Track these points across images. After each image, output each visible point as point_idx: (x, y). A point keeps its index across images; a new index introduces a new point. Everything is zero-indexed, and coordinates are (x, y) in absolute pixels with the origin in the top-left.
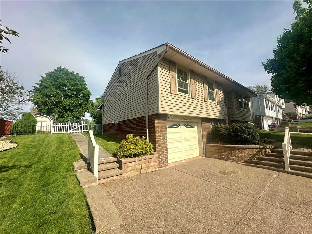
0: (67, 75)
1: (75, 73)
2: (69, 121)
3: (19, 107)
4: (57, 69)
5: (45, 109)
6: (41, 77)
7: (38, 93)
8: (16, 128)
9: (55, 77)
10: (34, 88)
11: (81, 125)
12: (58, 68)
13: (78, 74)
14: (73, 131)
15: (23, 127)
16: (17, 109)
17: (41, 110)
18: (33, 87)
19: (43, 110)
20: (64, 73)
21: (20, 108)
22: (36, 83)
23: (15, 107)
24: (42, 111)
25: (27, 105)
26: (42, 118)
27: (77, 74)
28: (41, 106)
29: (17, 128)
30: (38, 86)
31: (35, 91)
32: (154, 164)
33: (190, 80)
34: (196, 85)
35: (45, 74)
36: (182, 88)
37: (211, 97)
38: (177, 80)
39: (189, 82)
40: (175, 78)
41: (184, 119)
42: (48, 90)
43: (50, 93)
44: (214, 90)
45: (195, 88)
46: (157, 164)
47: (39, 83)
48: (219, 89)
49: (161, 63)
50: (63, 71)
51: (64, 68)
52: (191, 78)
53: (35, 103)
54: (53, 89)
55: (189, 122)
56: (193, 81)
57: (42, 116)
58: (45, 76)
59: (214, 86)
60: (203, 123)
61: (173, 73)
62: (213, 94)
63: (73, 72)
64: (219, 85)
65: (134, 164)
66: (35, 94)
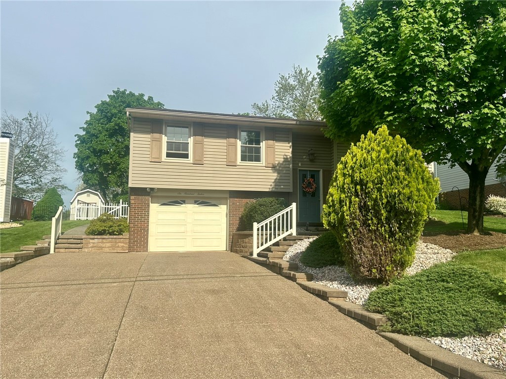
1: (146, 98)
2: (121, 200)
3: (56, 177)
4: (113, 94)
5: (95, 178)
6: (89, 113)
7: (84, 148)
9: (108, 112)
10: (76, 138)
11: (118, 207)
12: (114, 92)
13: (152, 98)
18: (75, 136)
20: (124, 102)
21: (57, 179)
22: (81, 128)
23: (50, 177)
24: (89, 182)
25: (65, 173)
26: (88, 196)
27: (150, 98)
28: (88, 173)
29: (38, 211)
30: (84, 133)
31: (80, 144)
32: (122, 244)
33: (192, 138)
34: (205, 143)
35: (96, 107)
36: (177, 152)
37: (251, 155)
38: (167, 142)
39: (191, 141)
40: (160, 141)
41: (186, 193)
42: (97, 142)
43: (99, 147)
44: (261, 143)
45: (203, 148)
46: (127, 246)
47: (85, 126)
48: (277, 139)
49: (135, 126)
50: (122, 97)
51: (125, 90)
52: (195, 135)
53: (80, 167)
54: (104, 138)
55: (205, 198)
56: (199, 138)
57: (88, 192)
58: (95, 111)
59: (262, 136)
60: (231, 199)
61: (156, 135)
62: (258, 150)
63: (143, 95)
64: (276, 132)
65: (96, 241)
66: (78, 150)
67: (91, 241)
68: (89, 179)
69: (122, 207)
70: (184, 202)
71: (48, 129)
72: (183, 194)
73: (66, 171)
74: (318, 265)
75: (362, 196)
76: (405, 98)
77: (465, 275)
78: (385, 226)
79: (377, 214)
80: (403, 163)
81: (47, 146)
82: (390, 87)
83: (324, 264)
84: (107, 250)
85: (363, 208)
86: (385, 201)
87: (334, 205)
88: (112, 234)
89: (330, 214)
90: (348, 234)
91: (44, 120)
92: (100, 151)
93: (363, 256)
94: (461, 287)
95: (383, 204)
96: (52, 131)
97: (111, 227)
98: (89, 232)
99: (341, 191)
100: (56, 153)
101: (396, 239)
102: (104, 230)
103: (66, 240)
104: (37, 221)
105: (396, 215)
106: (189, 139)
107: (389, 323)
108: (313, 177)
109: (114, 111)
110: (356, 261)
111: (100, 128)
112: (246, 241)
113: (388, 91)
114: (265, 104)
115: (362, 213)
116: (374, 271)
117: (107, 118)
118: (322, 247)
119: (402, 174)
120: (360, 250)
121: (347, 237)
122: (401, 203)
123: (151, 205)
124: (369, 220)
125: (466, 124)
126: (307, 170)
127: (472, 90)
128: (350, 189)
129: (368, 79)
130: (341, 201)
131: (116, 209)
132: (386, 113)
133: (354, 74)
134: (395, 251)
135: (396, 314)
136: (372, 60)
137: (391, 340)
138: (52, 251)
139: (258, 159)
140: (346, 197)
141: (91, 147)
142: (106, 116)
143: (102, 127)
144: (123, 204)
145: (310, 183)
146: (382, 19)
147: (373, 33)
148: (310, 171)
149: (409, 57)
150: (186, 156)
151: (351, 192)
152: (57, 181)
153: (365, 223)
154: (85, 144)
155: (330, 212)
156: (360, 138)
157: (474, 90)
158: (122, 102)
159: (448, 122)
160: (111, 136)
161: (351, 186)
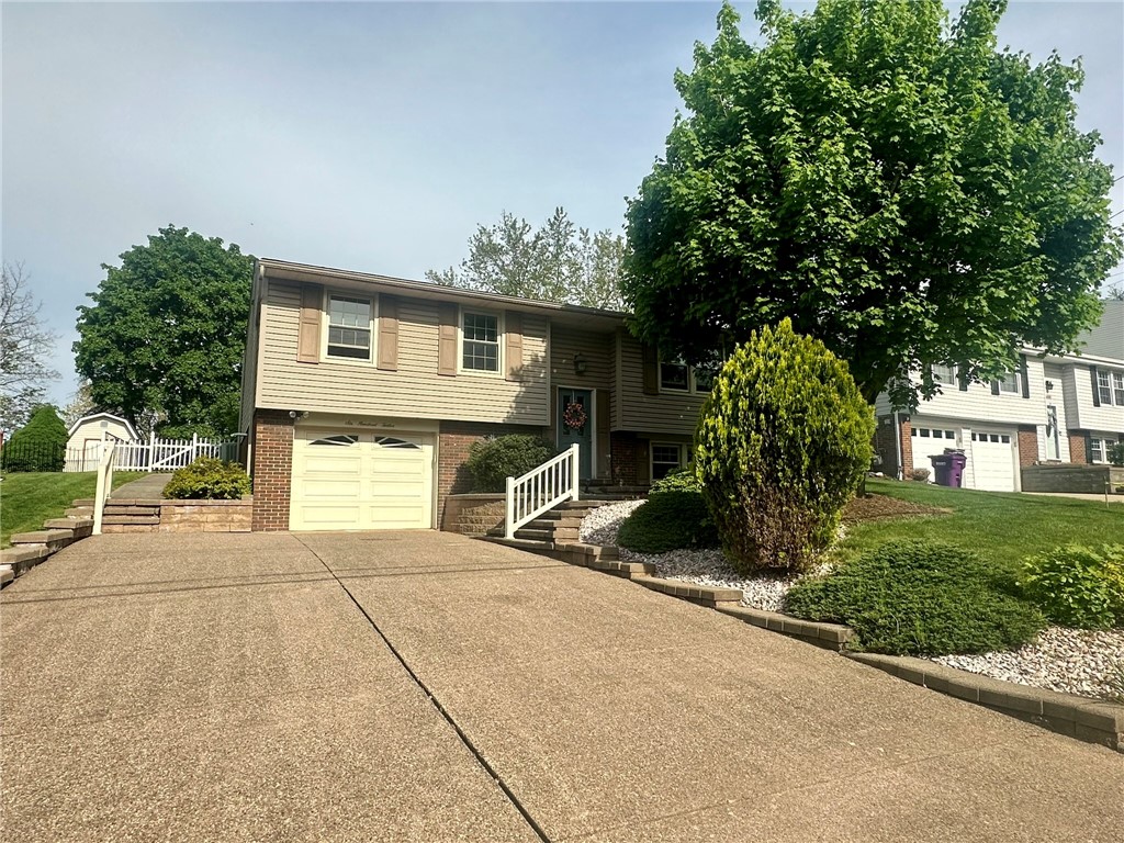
0: (192, 258)
1: (226, 246)
2: (195, 435)
3: (33, 386)
4: (159, 235)
5: (117, 392)
6: (106, 267)
7: (95, 334)
8: (13, 453)
9: (150, 268)
10: (80, 313)
11: (187, 448)
12: (161, 231)
13: (238, 248)
14: (165, 467)
15: (30, 450)
16: (26, 394)
17: (102, 396)
18: (78, 309)
19: (109, 394)
20: (182, 252)
21: (35, 391)
22: (88, 295)
23: (20, 386)
24: (105, 398)
25: (54, 379)
26: (103, 425)
27: (234, 248)
28: (102, 382)
29: (15, 452)
30: (96, 304)
31: (85, 324)
32: (240, 517)
33: (377, 320)
34: (400, 333)
35: (121, 256)
36: (348, 347)
37: (481, 359)
38: (330, 327)
39: (374, 326)
40: (317, 323)
41: (361, 423)
42: (125, 323)
43: (130, 333)
44: (499, 337)
45: (396, 341)
46: (250, 519)
47: (99, 291)
48: (525, 332)
49: (271, 293)
50: (179, 241)
51: (185, 229)
52: (381, 315)
53: (86, 368)
54: (141, 316)
55: (393, 432)
56: (390, 321)
57: (104, 417)
58: (119, 264)
59: (501, 326)
60: (443, 435)
61: (310, 312)
62: (493, 351)
63: (219, 241)
64: (524, 320)
65: (189, 509)
66: (84, 336)
67: (178, 510)
68: (106, 394)
69: (198, 447)
70: (356, 439)
71: (20, 293)
72: (355, 426)
73: (58, 375)
74: (656, 548)
75: (767, 431)
76: (789, 278)
77: (953, 557)
78: (803, 482)
79: (794, 462)
80: (834, 379)
81: (16, 325)
82: (769, 257)
83: (668, 546)
84: (210, 527)
85: (770, 451)
86: (808, 440)
87: (717, 447)
88: (219, 496)
89: (708, 461)
90: (738, 494)
91: (13, 275)
92: (130, 340)
93: (766, 532)
94: (954, 576)
95: (804, 445)
96: (29, 296)
97: (217, 483)
98: (171, 494)
99: (729, 422)
100: (36, 339)
101: (818, 502)
102: (205, 490)
103: (124, 509)
104: (14, 471)
105: (823, 463)
106: (371, 322)
107: (858, 638)
108: (580, 401)
109: (163, 266)
110: (753, 540)
111: (133, 298)
112: (480, 511)
113: (766, 264)
114: (449, 274)
115: (765, 460)
116: (782, 554)
117: (147, 278)
118: (658, 518)
119: (835, 396)
120: (761, 521)
121: (736, 500)
122: (837, 444)
123: (295, 442)
124: (779, 471)
125: (877, 323)
126: (571, 390)
127: (888, 272)
128: (747, 420)
129: (729, 241)
130: (730, 439)
131: (185, 451)
132: (759, 299)
133: (700, 232)
134: (815, 522)
135: (867, 621)
136: (735, 212)
137: (878, 665)
138: (97, 530)
139: (492, 366)
140: (740, 432)
141: (113, 331)
142: (145, 275)
143: (136, 295)
144: (198, 441)
145: (576, 411)
146: (749, 148)
147: (733, 170)
148: (575, 390)
149: (806, 214)
150: (365, 354)
151: (750, 425)
152: (36, 394)
153: (771, 477)
154: (97, 327)
155: (708, 458)
156: (750, 335)
157: (892, 274)
158: (177, 250)
159: (852, 320)
160: (154, 313)
161: (750, 415)
